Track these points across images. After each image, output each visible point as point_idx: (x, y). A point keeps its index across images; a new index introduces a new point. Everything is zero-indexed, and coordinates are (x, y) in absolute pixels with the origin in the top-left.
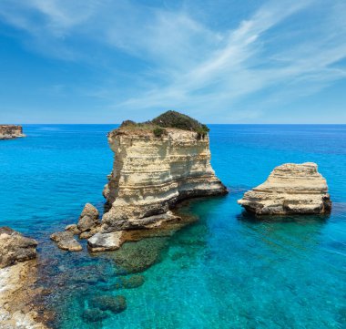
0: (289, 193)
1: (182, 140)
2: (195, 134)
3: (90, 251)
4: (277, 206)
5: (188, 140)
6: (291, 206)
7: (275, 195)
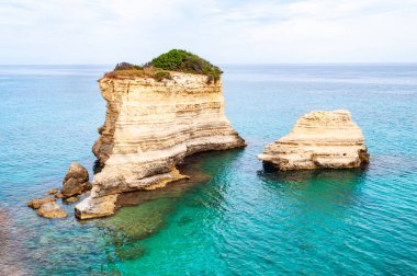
0: (318, 145)
1: (190, 85)
2: (205, 78)
3: (78, 219)
4: (305, 161)
5: (197, 86)
6: (321, 161)
7: (301, 148)
